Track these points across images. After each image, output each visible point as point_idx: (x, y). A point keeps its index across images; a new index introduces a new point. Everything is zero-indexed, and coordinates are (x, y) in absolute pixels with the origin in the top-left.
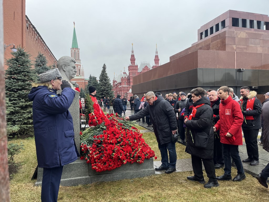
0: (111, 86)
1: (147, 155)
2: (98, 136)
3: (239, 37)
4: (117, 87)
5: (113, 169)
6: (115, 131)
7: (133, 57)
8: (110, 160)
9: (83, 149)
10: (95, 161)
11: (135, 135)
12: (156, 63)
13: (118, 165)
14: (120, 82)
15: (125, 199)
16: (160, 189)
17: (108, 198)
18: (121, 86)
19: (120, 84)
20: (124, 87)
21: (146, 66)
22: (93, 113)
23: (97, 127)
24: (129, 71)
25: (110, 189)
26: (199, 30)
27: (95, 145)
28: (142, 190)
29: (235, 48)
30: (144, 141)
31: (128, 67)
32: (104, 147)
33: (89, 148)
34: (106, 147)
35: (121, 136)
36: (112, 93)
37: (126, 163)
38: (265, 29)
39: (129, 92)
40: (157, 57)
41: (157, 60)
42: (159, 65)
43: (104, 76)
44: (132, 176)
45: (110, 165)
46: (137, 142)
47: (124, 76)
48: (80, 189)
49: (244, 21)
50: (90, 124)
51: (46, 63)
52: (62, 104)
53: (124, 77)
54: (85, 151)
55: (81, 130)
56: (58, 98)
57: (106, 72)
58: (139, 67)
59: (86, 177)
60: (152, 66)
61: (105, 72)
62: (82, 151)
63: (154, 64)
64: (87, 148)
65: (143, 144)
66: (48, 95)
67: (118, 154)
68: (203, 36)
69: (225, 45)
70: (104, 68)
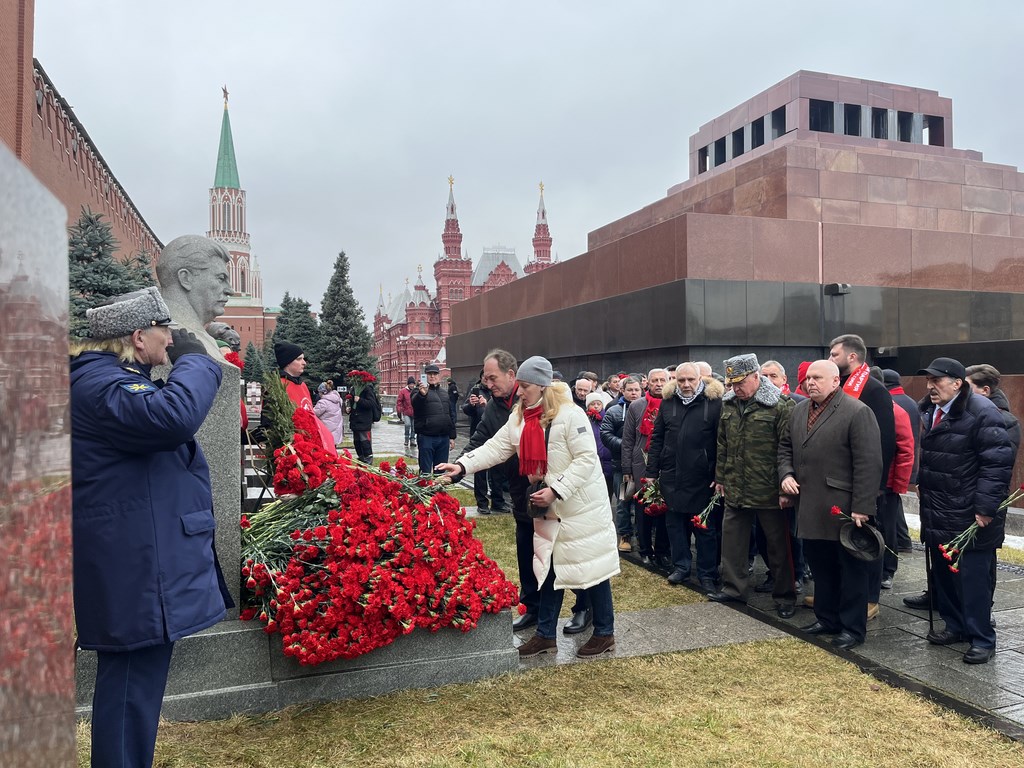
0: (367, 339)
1: (490, 601)
2: (308, 532)
3: (833, 169)
4: (390, 342)
5: (364, 652)
6: (374, 514)
7: (454, 229)
8: (352, 621)
9: (251, 579)
10: (295, 624)
11: (445, 528)
12: (538, 253)
13: (384, 639)
14: (401, 322)
15: (404, 761)
16: (532, 720)
17: (340, 761)
18: (406, 338)
19: (404, 328)
20: (418, 343)
21: (503, 263)
22: (289, 446)
23: (304, 497)
24: (437, 280)
25: (349, 729)
26: (693, 140)
27: (298, 564)
28: (467, 727)
29: (819, 209)
30: (481, 547)
31: (435, 266)
32: (330, 573)
33: (274, 578)
34: (337, 573)
35: (396, 531)
36: (369, 365)
37: (412, 631)
38: (926, 141)
39: (437, 361)
40: (542, 229)
41: (542, 241)
42: (552, 261)
43: (339, 296)
44: (433, 677)
45: (350, 639)
46: (455, 553)
47: (417, 299)
48: (237, 730)
49: (853, 113)
50: (281, 489)
51: (110, 250)
52: (174, 414)
53: (417, 303)
54: (258, 587)
55: (244, 509)
56: (159, 395)
57: (348, 284)
58: (474, 267)
59: (262, 685)
60: (523, 263)
61: (345, 282)
62: (245, 590)
63: (533, 258)
64: (267, 576)
65: (477, 559)
66: (119, 385)
67: (382, 599)
68: (710, 160)
69: (785, 196)
70: (341, 267)
